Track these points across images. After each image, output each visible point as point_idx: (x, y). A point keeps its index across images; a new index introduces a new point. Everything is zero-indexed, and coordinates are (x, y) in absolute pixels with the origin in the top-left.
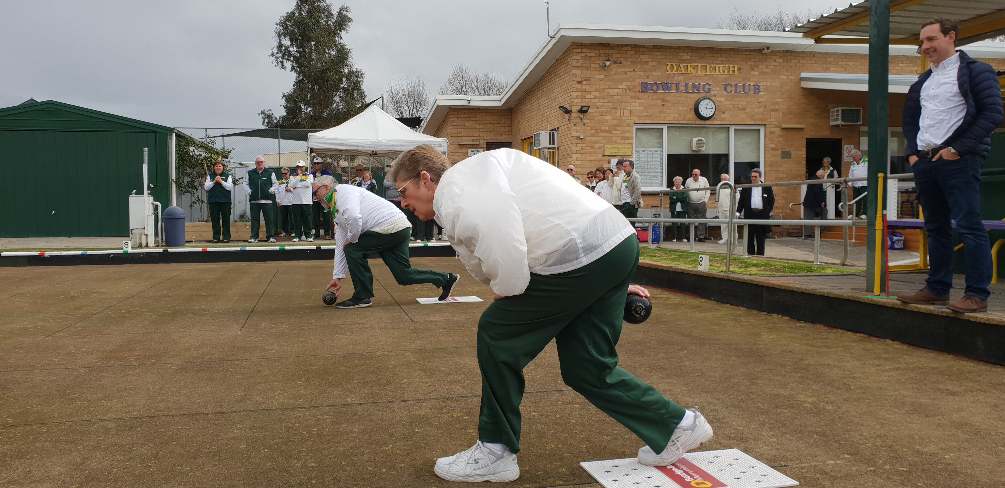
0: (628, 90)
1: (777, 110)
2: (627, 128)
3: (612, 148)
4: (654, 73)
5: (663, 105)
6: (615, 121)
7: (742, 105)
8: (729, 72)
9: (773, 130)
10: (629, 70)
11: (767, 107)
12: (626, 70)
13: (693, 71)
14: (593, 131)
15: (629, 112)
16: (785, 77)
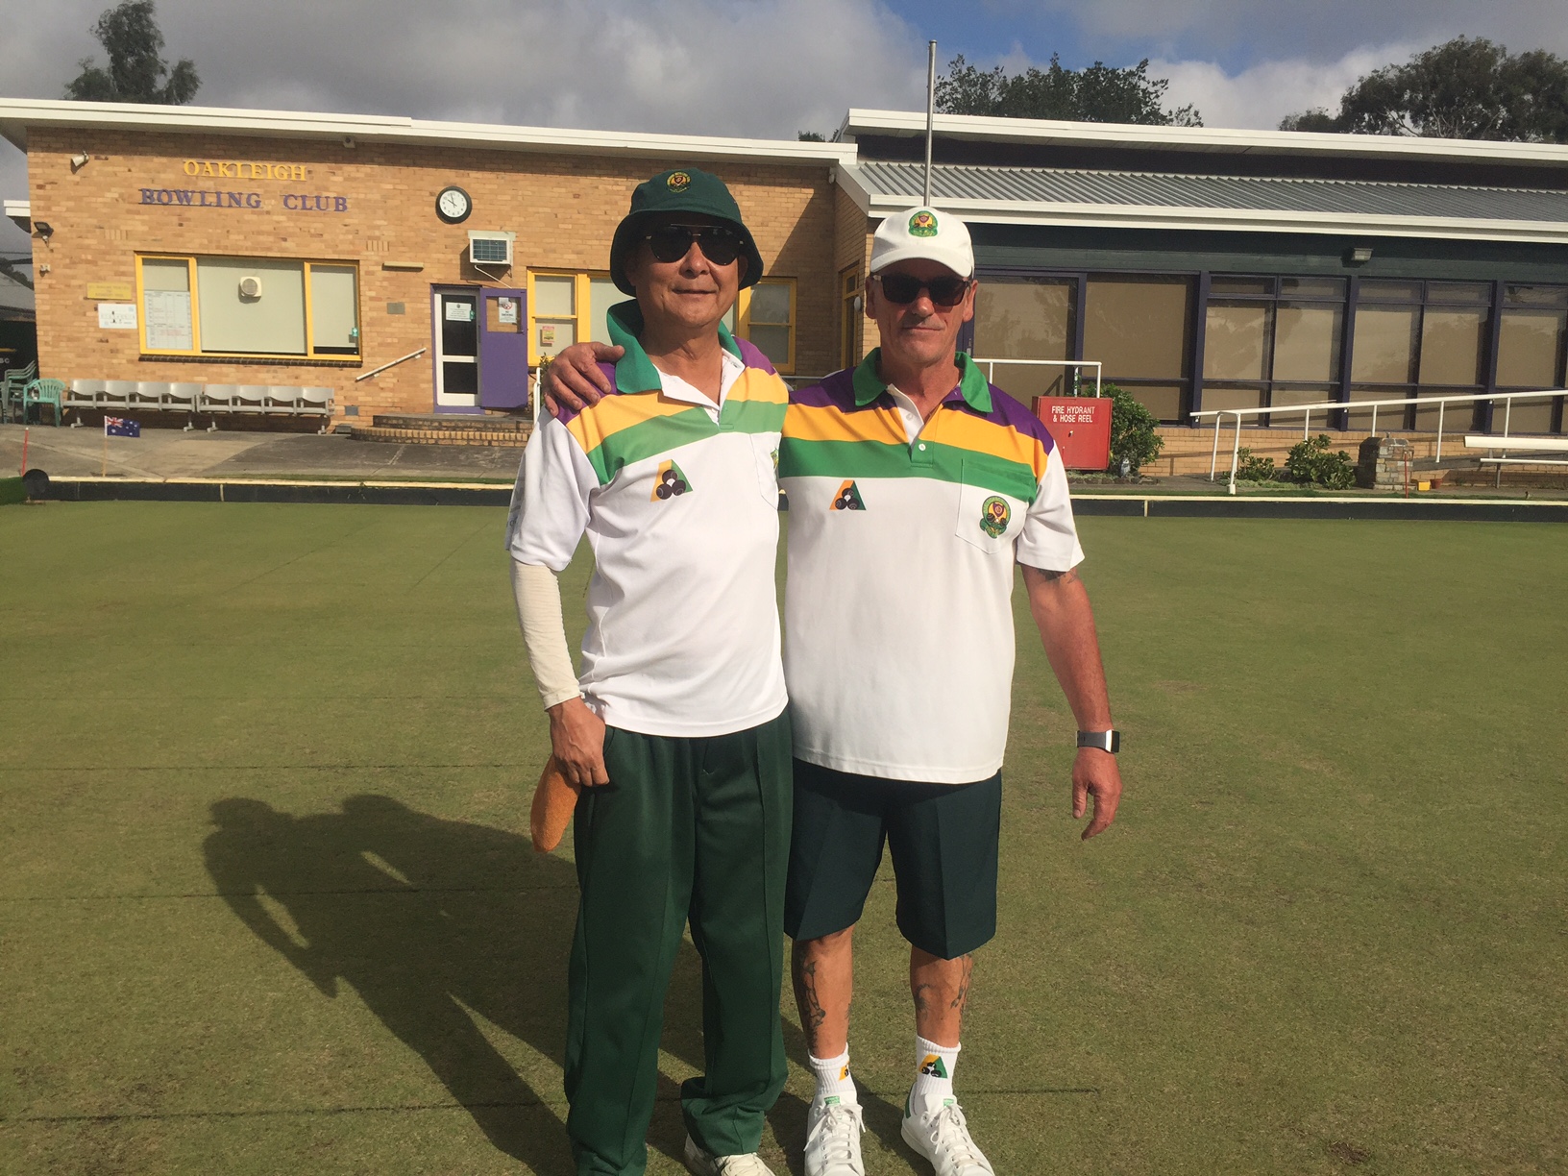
0: (120, 200)
1: (378, 238)
2: (123, 258)
3: (98, 287)
4: (162, 176)
5: (181, 225)
6: (103, 247)
7: (315, 229)
8: (290, 175)
9: (372, 268)
10: (122, 169)
11: (360, 233)
12: (116, 169)
13: (229, 174)
14: (68, 261)
15: (124, 234)
16: (390, 187)
